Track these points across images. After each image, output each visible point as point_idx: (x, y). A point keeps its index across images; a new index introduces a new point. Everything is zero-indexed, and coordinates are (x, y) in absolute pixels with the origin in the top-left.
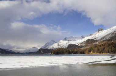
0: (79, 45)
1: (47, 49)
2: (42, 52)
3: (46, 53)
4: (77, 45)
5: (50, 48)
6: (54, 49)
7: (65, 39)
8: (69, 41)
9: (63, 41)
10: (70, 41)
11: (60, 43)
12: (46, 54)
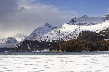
0: (100, 33)
1: (37, 42)
2: (29, 47)
3: (37, 48)
4: (98, 32)
5: (43, 39)
6: (51, 41)
7: (73, 22)
8: (79, 25)
9: (68, 25)
10: (83, 24)
11: (63, 28)
12: (37, 51)
